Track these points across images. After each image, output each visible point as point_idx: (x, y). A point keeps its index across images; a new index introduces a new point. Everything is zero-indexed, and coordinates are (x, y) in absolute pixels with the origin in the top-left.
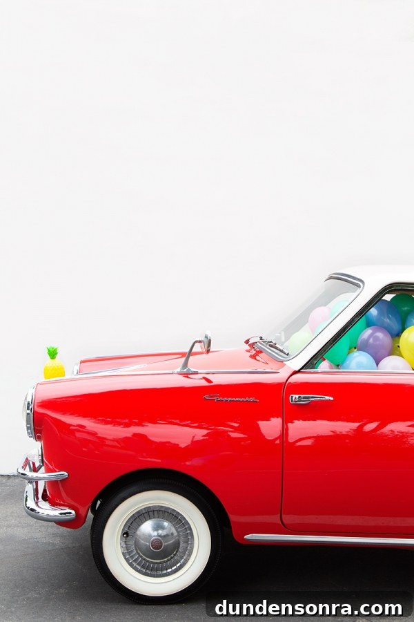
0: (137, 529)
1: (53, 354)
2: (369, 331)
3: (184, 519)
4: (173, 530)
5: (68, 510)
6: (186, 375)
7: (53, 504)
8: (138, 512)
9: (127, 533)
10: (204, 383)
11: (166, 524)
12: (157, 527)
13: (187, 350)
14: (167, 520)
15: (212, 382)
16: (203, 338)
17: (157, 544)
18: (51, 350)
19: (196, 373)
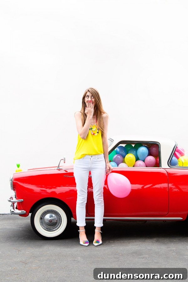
0: (44, 217)
1: (18, 166)
2: (116, 156)
3: (59, 213)
4: (56, 217)
5: (23, 211)
6: (59, 170)
7: (19, 209)
8: (45, 212)
9: (41, 218)
10: (65, 172)
11: (54, 215)
12: (51, 216)
13: (57, 166)
14: (54, 214)
15: (67, 172)
16: (63, 159)
17: (51, 221)
18: (18, 165)
19: (62, 169)
